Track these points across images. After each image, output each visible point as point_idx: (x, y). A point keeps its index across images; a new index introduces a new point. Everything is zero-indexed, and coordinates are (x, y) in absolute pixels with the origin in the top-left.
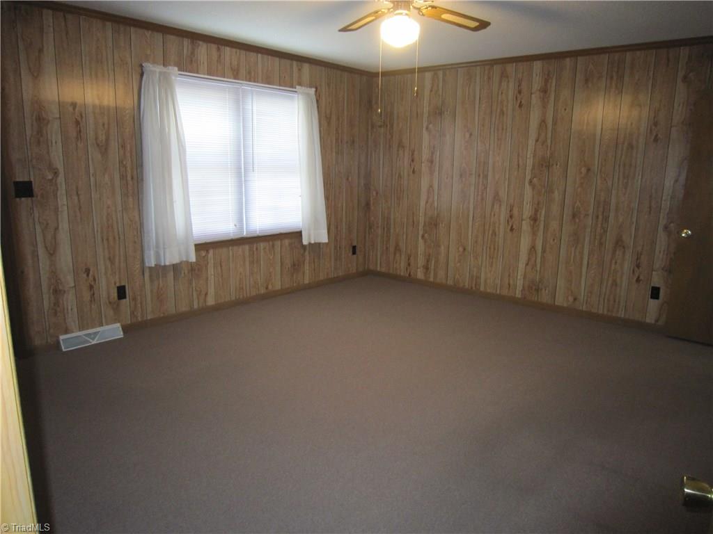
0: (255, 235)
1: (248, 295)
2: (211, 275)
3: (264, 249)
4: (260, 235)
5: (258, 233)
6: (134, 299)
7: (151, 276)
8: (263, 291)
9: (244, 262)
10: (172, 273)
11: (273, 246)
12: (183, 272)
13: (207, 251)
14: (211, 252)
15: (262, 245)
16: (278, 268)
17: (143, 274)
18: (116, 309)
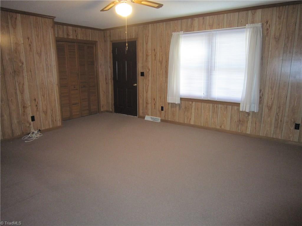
0: (215, 100)
1: (210, 126)
2: (193, 112)
3: (221, 108)
4: (218, 100)
5: (216, 100)
6: (166, 112)
7: (171, 106)
8: (218, 127)
9: (209, 111)
10: (178, 107)
11: (226, 108)
12: (182, 108)
13: (192, 102)
14: (194, 103)
15: (220, 106)
16: (229, 119)
17: (169, 105)
18: (160, 113)
